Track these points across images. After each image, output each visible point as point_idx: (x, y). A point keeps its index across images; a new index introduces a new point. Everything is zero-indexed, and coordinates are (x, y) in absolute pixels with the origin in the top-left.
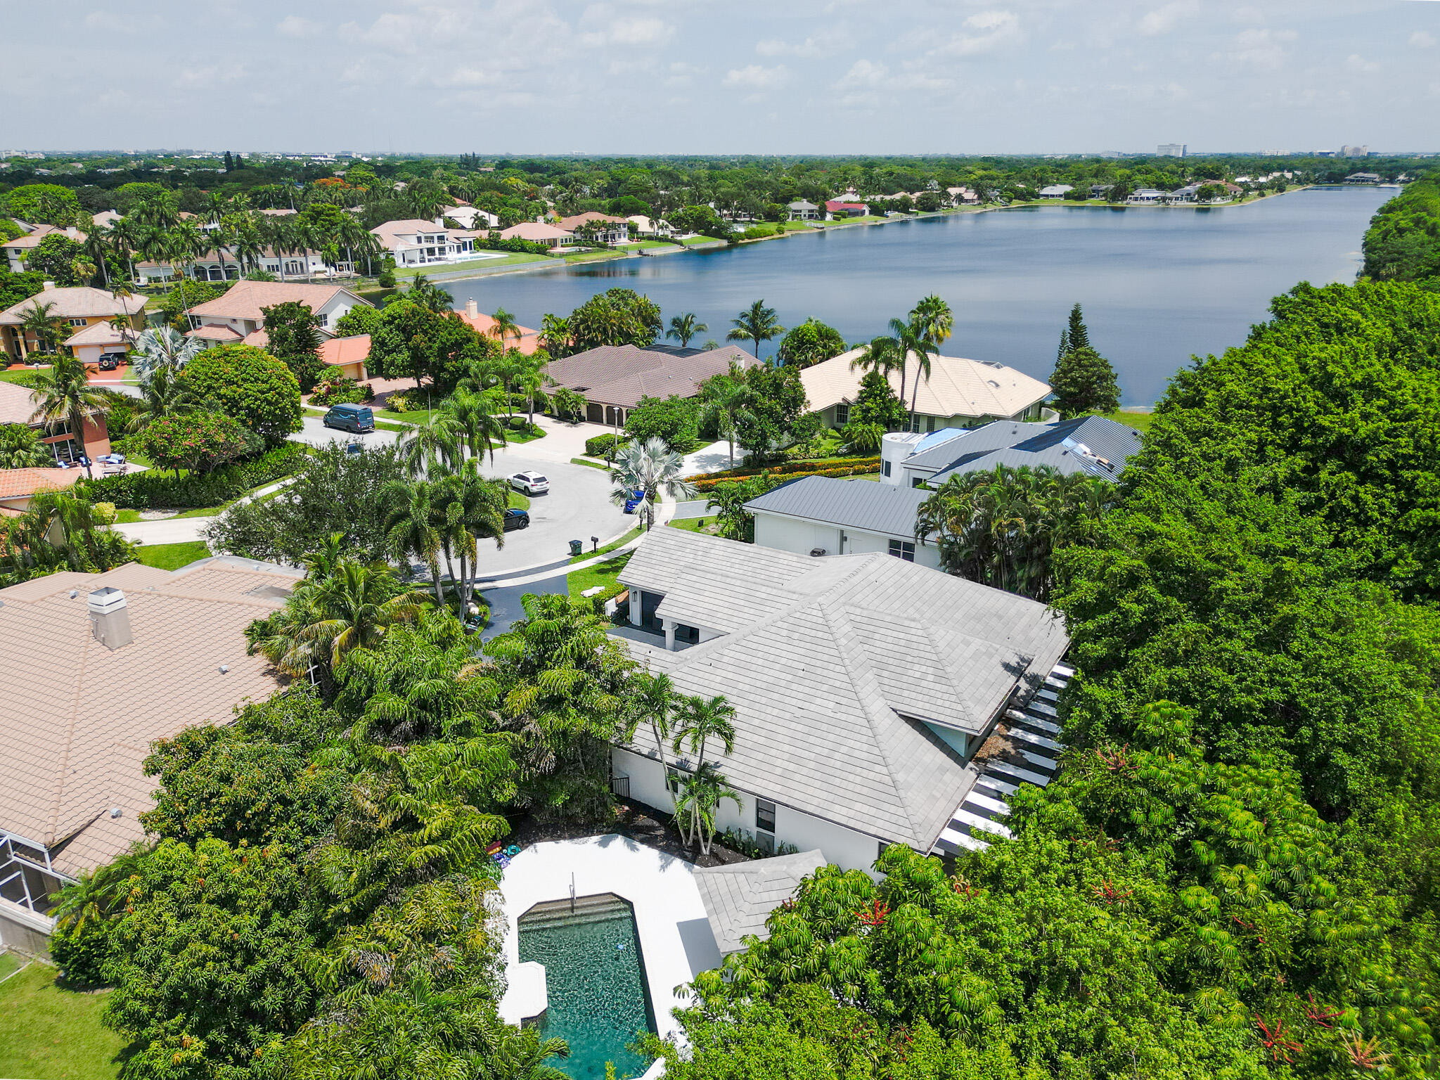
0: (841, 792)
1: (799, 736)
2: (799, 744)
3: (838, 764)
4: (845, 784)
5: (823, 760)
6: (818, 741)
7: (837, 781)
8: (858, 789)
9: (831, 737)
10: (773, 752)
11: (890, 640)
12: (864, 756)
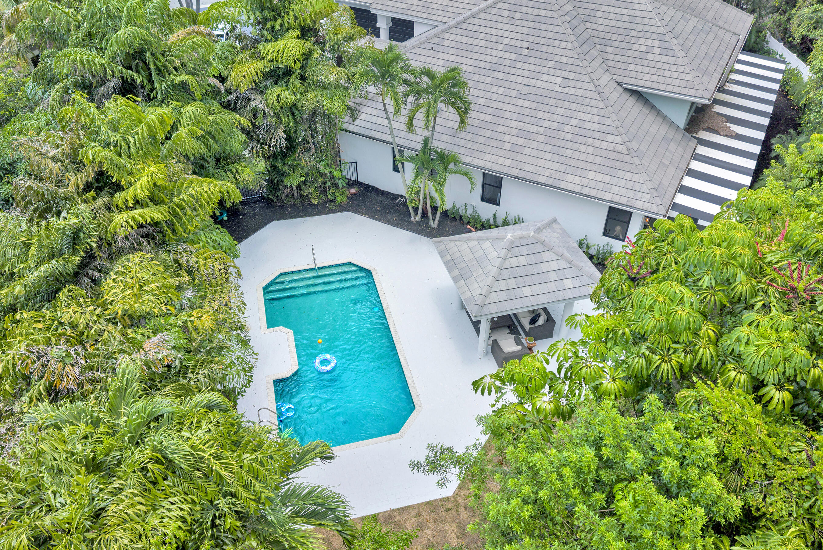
0: (573, 162)
1: (527, 112)
2: (527, 119)
3: (569, 137)
4: (576, 155)
5: (554, 134)
6: (547, 116)
7: (569, 153)
8: (591, 158)
9: (561, 111)
10: (501, 129)
11: (612, 16)
12: (596, 127)
